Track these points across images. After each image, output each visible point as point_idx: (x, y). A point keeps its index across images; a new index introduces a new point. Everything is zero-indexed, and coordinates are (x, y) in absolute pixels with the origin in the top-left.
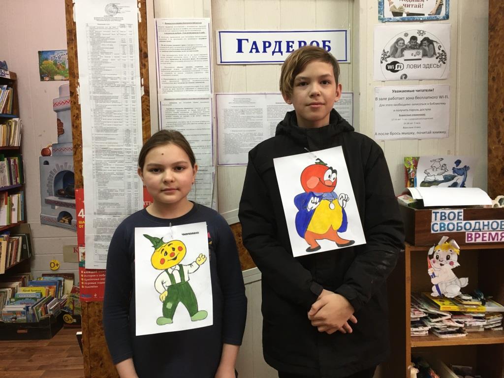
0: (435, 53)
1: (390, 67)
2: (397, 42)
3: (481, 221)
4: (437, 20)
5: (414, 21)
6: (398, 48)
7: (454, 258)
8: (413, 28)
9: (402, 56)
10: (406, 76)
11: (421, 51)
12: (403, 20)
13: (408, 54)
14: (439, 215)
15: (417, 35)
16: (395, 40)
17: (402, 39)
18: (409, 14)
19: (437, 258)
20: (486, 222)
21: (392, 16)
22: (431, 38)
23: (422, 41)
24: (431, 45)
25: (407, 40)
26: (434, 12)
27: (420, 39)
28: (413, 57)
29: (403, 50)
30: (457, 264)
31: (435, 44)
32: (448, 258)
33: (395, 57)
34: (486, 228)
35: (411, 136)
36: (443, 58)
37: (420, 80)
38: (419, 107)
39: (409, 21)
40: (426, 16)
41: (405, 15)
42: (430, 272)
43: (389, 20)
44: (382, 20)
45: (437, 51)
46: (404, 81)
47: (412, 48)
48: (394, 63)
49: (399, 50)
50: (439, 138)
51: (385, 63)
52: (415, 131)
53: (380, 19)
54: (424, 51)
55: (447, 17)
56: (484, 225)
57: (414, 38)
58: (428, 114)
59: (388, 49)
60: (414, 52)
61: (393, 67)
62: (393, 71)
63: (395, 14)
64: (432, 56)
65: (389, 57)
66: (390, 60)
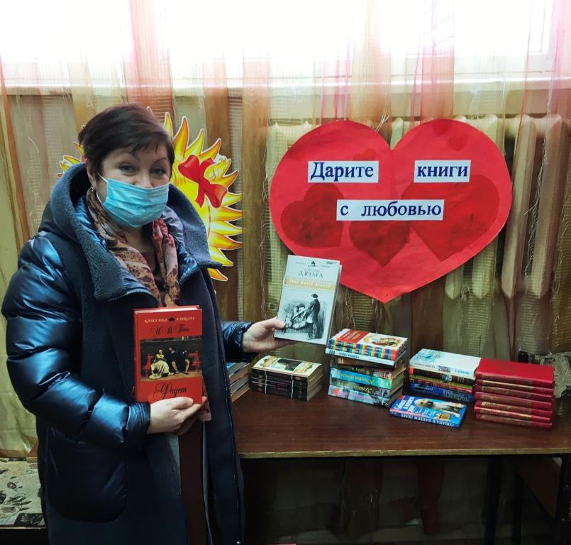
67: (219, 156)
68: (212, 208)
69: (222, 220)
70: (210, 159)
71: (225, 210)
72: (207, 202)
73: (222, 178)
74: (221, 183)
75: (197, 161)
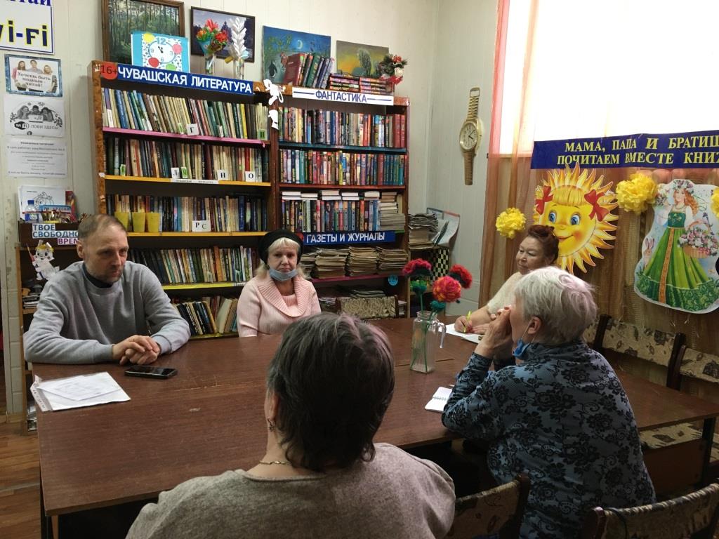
0: (53, 119)
1: (17, 125)
2: (22, 108)
3: (68, 232)
4: (53, 96)
5: (35, 95)
6: (23, 112)
7: (50, 254)
8: (35, 100)
9: (27, 118)
10: (31, 133)
11: (42, 117)
12: (26, 94)
13: (32, 117)
14: (37, 227)
15: (38, 105)
16: (21, 107)
17: (26, 107)
18: (30, 90)
19: (38, 254)
20: (71, 232)
21: (17, 90)
22: (49, 108)
23: (42, 110)
24: (50, 114)
25: (30, 108)
26: (51, 90)
27: (40, 108)
28: (36, 120)
29: (27, 114)
30: (52, 258)
31: (53, 113)
32: (46, 254)
33: (21, 118)
34: (72, 235)
35: (38, 175)
36: (59, 123)
37: (43, 136)
38: (43, 156)
39: (31, 94)
40: (45, 92)
41: (27, 90)
42: (34, 264)
43: (15, 93)
44: (10, 92)
45: (55, 117)
46: (30, 136)
47: (35, 113)
48: (21, 123)
49: (25, 114)
50: (60, 178)
51: (13, 122)
52: (41, 172)
53: (7, 91)
54: (45, 116)
55: (61, 95)
56: (70, 234)
57: (36, 107)
58: (50, 161)
59: (15, 112)
60: (37, 116)
61: (20, 126)
62: (21, 128)
63: (20, 89)
64: (51, 121)
65: (16, 118)
66: (18, 120)
67: (609, 191)
68: (597, 221)
69: (602, 229)
70: (603, 193)
71: (604, 223)
72: (596, 217)
73: (607, 205)
74: (606, 207)
75: (596, 193)
